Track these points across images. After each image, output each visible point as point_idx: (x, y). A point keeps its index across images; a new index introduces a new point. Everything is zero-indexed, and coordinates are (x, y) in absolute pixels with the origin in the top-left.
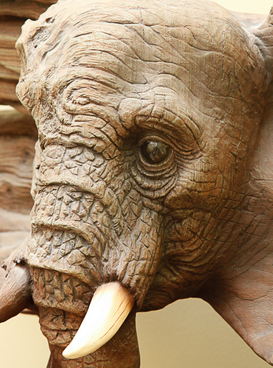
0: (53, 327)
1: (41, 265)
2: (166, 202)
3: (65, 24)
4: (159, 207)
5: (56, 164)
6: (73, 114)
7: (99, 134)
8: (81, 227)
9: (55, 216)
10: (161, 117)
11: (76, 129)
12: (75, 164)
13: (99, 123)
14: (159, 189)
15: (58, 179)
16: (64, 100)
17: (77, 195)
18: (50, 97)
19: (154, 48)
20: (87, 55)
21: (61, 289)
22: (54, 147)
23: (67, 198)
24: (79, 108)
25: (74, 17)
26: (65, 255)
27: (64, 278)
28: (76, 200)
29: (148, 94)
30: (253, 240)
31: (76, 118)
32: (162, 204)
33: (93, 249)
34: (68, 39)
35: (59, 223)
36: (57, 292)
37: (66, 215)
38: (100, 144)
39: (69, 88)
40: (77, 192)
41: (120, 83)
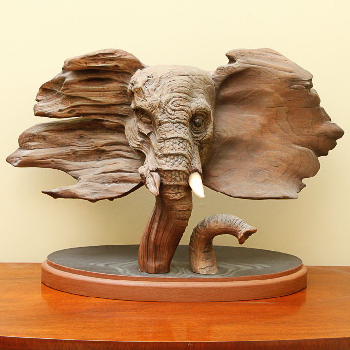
0: (173, 192)
1: (172, 169)
2: (202, 141)
3: (161, 78)
4: (199, 144)
5: (171, 130)
6: (174, 111)
7: (185, 118)
8: (185, 152)
9: (175, 150)
10: (205, 109)
11: (177, 116)
12: (179, 129)
13: (185, 113)
14: (200, 137)
15: (174, 136)
16: (170, 106)
17: (181, 141)
18: (164, 105)
19: (197, 84)
20: (176, 88)
21: (179, 177)
22: (168, 124)
23: (178, 143)
24: (177, 108)
25: (164, 75)
26: (181, 164)
27: (181, 173)
28: (181, 143)
29: (199, 101)
30: (215, 155)
31: (176, 112)
32: (200, 143)
33: (189, 161)
34: (165, 83)
35: (177, 152)
36: (178, 178)
37: (179, 149)
38: (186, 121)
39: (171, 101)
40: (181, 139)
41: (189, 98)
